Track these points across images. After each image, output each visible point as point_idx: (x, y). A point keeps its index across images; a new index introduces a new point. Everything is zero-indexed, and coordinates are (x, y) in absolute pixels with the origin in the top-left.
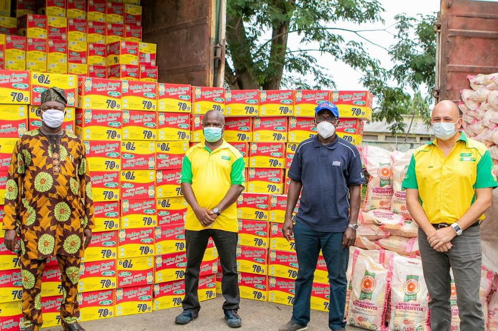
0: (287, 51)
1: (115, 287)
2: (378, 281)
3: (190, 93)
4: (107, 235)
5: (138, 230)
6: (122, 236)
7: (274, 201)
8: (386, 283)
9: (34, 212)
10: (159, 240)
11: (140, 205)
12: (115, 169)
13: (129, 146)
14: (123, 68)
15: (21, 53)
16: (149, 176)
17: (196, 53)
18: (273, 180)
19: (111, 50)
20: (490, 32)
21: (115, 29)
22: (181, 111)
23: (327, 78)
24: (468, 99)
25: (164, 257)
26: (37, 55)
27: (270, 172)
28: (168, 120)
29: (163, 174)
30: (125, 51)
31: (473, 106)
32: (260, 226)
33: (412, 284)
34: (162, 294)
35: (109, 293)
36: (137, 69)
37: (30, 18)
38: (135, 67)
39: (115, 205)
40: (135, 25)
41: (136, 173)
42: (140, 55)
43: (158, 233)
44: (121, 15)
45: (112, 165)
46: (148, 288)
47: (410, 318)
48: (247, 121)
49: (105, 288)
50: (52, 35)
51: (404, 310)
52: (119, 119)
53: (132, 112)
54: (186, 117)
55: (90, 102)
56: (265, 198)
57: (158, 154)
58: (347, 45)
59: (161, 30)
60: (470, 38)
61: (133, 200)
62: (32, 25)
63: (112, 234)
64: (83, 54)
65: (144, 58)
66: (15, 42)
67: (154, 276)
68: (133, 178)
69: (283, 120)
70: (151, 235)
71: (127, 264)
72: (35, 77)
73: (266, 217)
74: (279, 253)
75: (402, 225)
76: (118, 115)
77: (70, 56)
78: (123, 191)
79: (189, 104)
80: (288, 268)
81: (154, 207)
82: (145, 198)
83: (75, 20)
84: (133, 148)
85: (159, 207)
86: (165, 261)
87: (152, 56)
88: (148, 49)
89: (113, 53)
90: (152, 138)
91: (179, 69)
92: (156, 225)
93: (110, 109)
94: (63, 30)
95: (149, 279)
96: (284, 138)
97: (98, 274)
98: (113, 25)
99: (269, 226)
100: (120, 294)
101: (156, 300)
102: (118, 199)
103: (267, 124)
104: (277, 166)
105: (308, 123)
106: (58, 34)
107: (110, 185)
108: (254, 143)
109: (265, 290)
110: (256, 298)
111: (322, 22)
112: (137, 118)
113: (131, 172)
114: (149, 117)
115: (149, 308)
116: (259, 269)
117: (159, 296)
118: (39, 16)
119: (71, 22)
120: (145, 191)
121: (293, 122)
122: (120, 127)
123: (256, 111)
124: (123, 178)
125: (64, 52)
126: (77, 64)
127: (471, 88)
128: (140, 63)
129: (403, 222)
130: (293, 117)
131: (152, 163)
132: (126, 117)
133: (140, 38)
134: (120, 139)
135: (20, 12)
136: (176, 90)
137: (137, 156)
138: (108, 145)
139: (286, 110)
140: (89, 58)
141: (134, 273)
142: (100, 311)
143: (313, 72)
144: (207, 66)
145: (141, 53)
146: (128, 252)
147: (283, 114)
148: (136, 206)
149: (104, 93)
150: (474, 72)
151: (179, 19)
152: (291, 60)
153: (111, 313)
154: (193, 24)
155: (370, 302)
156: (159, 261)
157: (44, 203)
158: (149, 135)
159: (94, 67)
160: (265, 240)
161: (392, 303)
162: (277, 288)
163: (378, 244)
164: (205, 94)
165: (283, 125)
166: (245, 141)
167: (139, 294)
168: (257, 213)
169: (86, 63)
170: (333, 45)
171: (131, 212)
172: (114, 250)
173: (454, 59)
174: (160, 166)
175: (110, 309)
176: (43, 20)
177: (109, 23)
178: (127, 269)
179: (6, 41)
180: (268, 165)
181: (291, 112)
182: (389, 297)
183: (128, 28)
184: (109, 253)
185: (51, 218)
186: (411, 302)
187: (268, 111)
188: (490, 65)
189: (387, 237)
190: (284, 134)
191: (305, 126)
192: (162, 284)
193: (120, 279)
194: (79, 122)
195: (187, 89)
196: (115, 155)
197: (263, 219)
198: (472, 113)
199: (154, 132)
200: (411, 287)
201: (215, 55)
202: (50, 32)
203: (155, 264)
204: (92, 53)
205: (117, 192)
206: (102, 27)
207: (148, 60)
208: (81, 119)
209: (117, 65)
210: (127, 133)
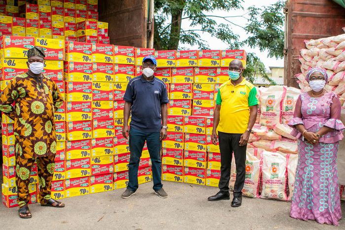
0: (181, 31)
1: (90, 175)
2: (255, 167)
3: (134, 52)
4: (85, 142)
5: (103, 139)
6: (94, 142)
7: (187, 120)
8: (259, 168)
9: (31, 127)
10: (117, 145)
11: (105, 123)
12: (89, 100)
13: (97, 85)
14: (88, 38)
15: (22, 29)
16: (109, 105)
17: (136, 27)
18: (185, 106)
19: (80, 27)
20: (317, 13)
21: (81, 13)
22: (129, 63)
23: (206, 47)
24: (305, 55)
25: (120, 156)
26: (33, 30)
27: (183, 101)
28: (121, 69)
29: (118, 103)
30: (89, 27)
31: (308, 59)
32: (178, 135)
33: (275, 168)
34: (119, 179)
35: (86, 179)
36: (97, 39)
37: (28, 6)
38: (95, 37)
39: (89, 123)
40: (94, 11)
41: (102, 102)
42: (98, 30)
43: (116, 140)
44: (85, 4)
45: (87, 97)
46: (110, 175)
47: (275, 189)
48: (168, 70)
49: (84, 176)
50: (42, 17)
51: (271, 184)
52: (91, 68)
53: (99, 64)
54: (132, 67)
55: (73, 57)
56: (181, 118)
57: (115, 90)
58: (219, 26)
59: (111, 14)
60: (305, 17)
61: (100, 120)
62: (29, 11)
63: (88, 141)
64: (61, 30)
65: (101, 32)
66: (18, 22)
67: (114, 167)
68: (100, 106)
69: (191, 69)
70: (112, 142)
71: (97, 160)
72: (38, 41)
73: (182, 130)
74: (190, 152)
75: (267, 132)
76: (90, 65)
77: (54, 31)
78: (94, 114)
79: (133, 59)
80: (196, 161)
81: (112, 124)
82: (107, 118)
83: (56, 8)
84: (100, 87)
85: (116, 124)
86: (121, 158)
87: (106, 31)
88: (103, 26)
89: (81, 29)
90: (111, 81)
91: (124, 38)
92: (114, 136)
93: (85, 61)
94: (48, 14)
95: (111, 169)
96: (192, 80)
97: (79, 167)
98: (80, 11)
99: (184, 135)
100: (93, 179)
101: (115, 183)
102: (91, 119)
103: (180, 72)
104: (188, 98)
105: (206, 70)
106: (46, 17)
107: (86, 110)
108: (173, 84)
109: (182, 175)
110: (176, 181)
111: (204, 12)
112: (102, 68)
113: (99, 102)
114: (109, 67)
115: (111, 188)
116: (178, 162)
117: (117, 180)
118: (33, 5)
119: (54, 9)
120: (107, 114)
121: (197, 70)
122: (91, 73)
123: (174, 64)
124: (93, 106)
125: (50, 28)
126: (58, 36)
127: (306, 48)
128: (98, 35)
129: (268, 131)
130: (197, 67)
131: (111, 96)
132: (95, 67)
133: (97, 19)
134: (92, 81)
135: (20, 3)
136: (125, 50)
137: (102, 92)
138: (84, 85)
139: (193, 63)
140: (66, 32)
141: (102, 166)
142: (81, 190)
143: (198, 43)
144: (143, 35)
145: (99, 29)
146: (97, 153)
147: (191, 65)
148: (102, 124)
149: (81, 52)
150: (308, 38)
151: (123, 6)
152: (184, 36)
153: (88, 192)
154: (133, 9)
155: (250, 180)
156: (117, 158)
157: (38, 122)
158: (109, 78)
159: (69, 37)
160: (181, 144)
161: (263, 180)
162: (189, 174)
163: (252, 145)
164: (142, 52)
165: (191, 72)
166: (167, 82)
167: (105, 179)
168: (176, 127)
169: (64, 35)
170: (210, 27)
171: (99, 127)
172: (88, 151)
173: (296, 30)
174: (116, 98)
175: (87, 189)
176: (36, 8)
177: (77, 10)
178: (97, 163)
179: (13, 21)
180: (182, 98)
181: (196, 64)
182: (261, 177)
183: (89, 13)
184: (86, 154)
185: (43, 131)
186: (275, 179)
187: (182, 63)
188: (317, 34)
189: (258, 140)
190: (191, 78)
191: (205, 73)
192: (118, 173)
193: (93, 170)
194: (66, 70)
195: (132, 49)
196: (88, 91)
197: (180, 131)
198: (308, 63)
199: (112, 76)
200: (274, 170)
201: (148, 28)
202: (40, 15)
203: (114, 160)
204: (67, 29)
205: (90, 115)
206: (73, 12)
207: (103, 33)
208: (67, 68)
209: (84, 36)
210: (96, 77)
